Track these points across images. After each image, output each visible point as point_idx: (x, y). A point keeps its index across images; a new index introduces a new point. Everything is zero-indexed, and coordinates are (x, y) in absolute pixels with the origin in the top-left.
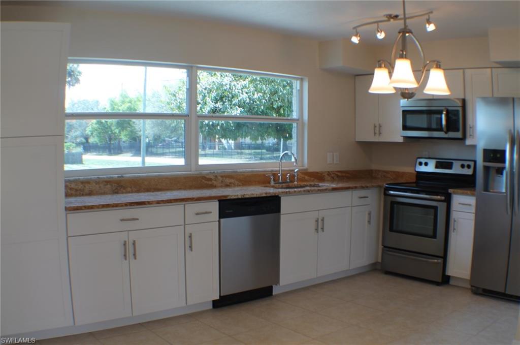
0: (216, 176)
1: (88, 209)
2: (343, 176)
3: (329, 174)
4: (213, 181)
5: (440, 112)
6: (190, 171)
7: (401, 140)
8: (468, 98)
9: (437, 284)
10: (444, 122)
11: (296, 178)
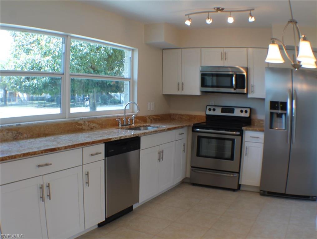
0: (85, 122)
1: (12, 159)
2: (156, 119)
3: (149, 117)
4: (83, 126)
5: (231, 76)
6: (65, 118)
7: (199, 93)
8: (250, 67)
9: (234, 190)
10: (234, 82)
11: (133, 121)
